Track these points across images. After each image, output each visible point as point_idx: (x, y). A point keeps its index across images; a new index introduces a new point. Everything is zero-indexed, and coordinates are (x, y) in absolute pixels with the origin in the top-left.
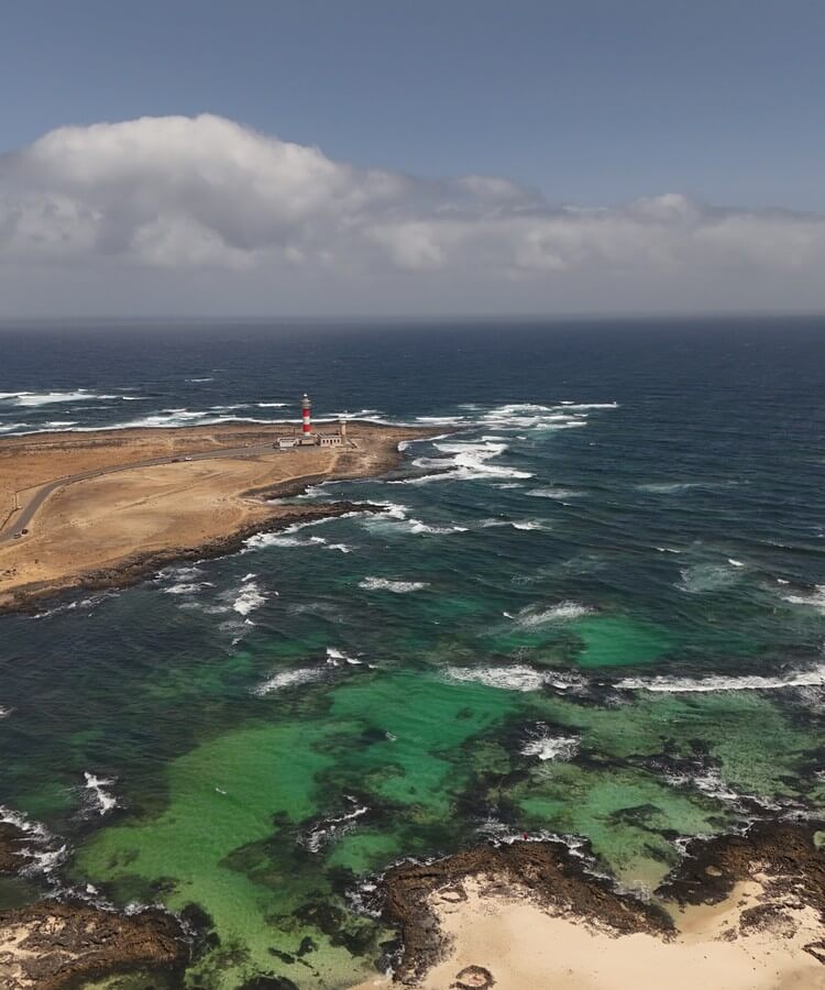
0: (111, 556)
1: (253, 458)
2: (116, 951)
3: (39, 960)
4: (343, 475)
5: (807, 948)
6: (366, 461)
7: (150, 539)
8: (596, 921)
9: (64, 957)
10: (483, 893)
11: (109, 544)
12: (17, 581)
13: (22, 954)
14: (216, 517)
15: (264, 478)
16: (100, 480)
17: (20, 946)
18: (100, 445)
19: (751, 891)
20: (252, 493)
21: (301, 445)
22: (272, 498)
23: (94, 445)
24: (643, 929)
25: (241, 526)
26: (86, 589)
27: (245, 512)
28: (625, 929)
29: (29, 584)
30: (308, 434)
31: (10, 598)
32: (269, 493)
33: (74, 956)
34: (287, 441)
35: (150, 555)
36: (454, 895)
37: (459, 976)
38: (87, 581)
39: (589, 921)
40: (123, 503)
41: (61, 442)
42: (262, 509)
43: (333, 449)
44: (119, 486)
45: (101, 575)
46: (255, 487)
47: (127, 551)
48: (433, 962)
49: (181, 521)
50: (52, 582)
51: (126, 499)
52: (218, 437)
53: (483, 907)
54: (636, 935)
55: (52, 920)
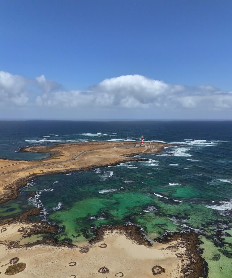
0: (88, 165)
1: (129, 148)
2: (46, 230)
3: (33, 229)
4: (146, 153)
5: (176, 255)
6: (153, 150)
7: (97, 162)
8: (136, 242)
9: (37, 229)
10: (116, 233)
11: (89, 163)
12: (69, 168)
13: (31, 227)
14: (112, 159)
15: (128, 152)
16: (95, 151)
17: (31, 226)
18: (100, 144)
19: (174, 243)
20: (123, 155)
21: (141, 146)
22: (127, 156)
23: (99, 144)
24: (145, 245)
25: (117, 161)
26: (80, 170)
27: (119, 158)
28: (140, 244)
29: (70, 169)
30: (142, 144)
31: (66, 171)
32: (127, 155)
33: (39, 229)
34: (138, 145)
35: (95, 165)
36: (111, 232)
37: (101, 245)
38: (81, 169)
39: (134, 241)
40: (96, 155)
41: (93, 144)
42: (123, 158)
43: (147, 147)
44: (97, 152)
45: (84, 168)
46: (125, 154)
47: (91, 164)
48: (98, 242)
49: (105, 159)
50: (75, 169)
51: (97, 154)
52: (124, 144)
53: (114, 235)
54: (142, 245)
55: (39, 223)
